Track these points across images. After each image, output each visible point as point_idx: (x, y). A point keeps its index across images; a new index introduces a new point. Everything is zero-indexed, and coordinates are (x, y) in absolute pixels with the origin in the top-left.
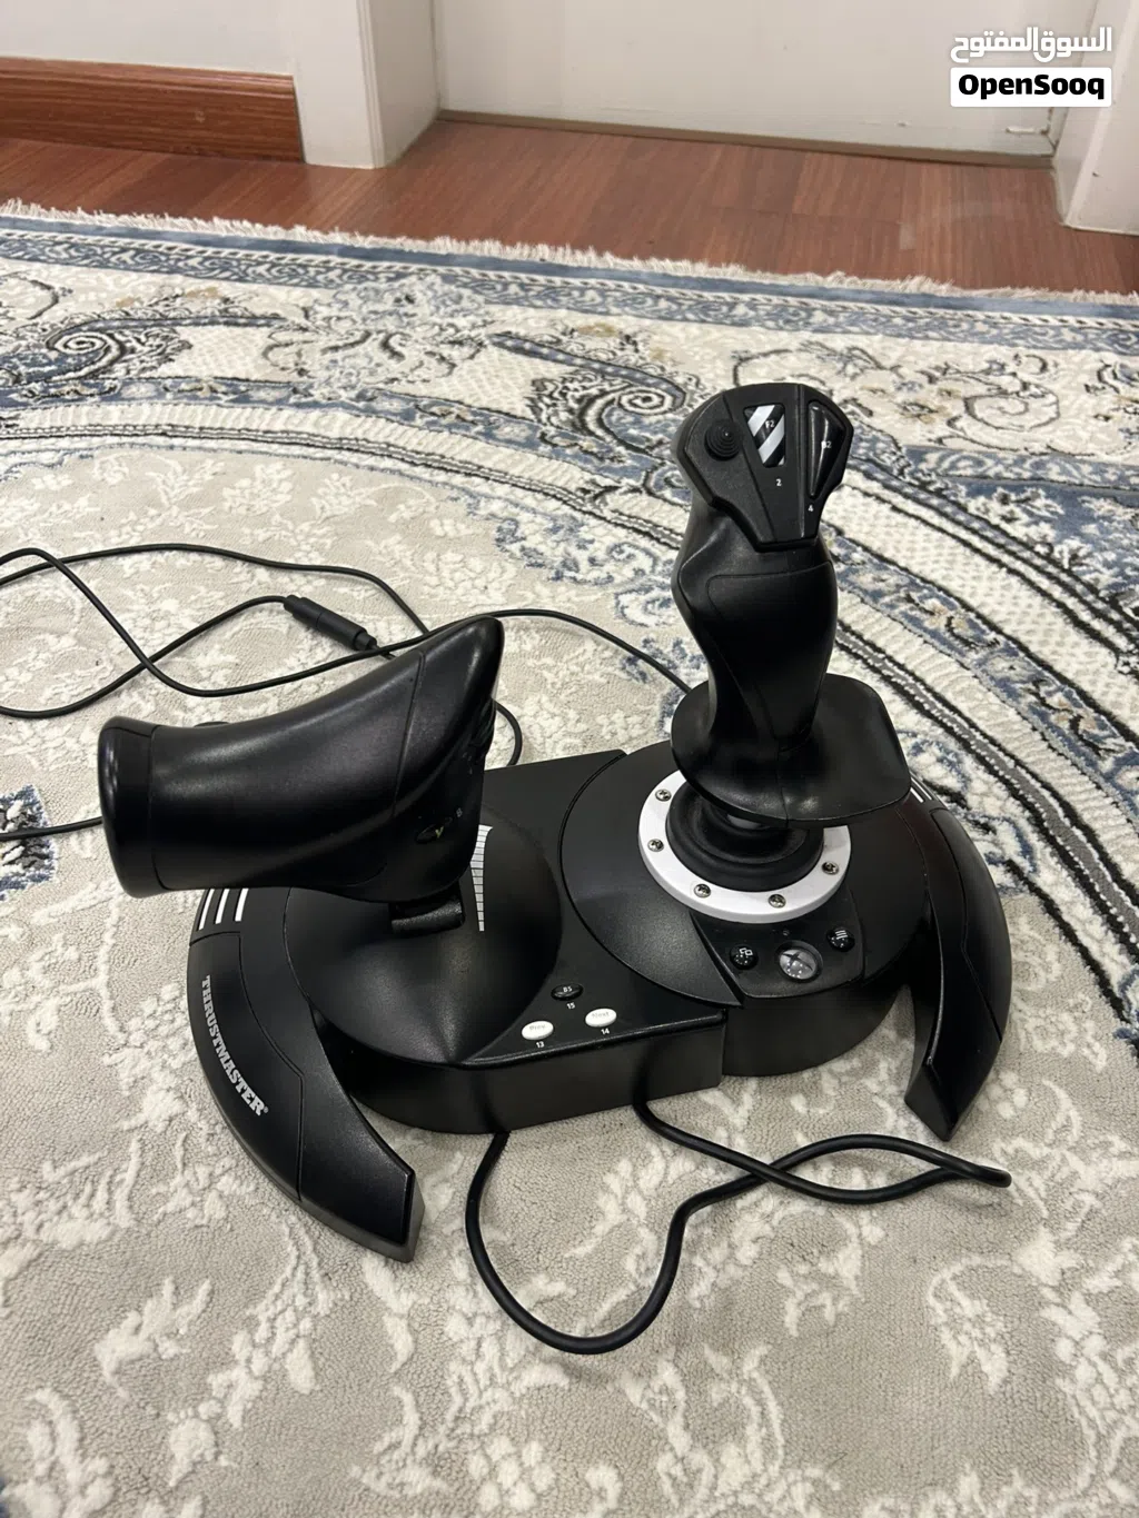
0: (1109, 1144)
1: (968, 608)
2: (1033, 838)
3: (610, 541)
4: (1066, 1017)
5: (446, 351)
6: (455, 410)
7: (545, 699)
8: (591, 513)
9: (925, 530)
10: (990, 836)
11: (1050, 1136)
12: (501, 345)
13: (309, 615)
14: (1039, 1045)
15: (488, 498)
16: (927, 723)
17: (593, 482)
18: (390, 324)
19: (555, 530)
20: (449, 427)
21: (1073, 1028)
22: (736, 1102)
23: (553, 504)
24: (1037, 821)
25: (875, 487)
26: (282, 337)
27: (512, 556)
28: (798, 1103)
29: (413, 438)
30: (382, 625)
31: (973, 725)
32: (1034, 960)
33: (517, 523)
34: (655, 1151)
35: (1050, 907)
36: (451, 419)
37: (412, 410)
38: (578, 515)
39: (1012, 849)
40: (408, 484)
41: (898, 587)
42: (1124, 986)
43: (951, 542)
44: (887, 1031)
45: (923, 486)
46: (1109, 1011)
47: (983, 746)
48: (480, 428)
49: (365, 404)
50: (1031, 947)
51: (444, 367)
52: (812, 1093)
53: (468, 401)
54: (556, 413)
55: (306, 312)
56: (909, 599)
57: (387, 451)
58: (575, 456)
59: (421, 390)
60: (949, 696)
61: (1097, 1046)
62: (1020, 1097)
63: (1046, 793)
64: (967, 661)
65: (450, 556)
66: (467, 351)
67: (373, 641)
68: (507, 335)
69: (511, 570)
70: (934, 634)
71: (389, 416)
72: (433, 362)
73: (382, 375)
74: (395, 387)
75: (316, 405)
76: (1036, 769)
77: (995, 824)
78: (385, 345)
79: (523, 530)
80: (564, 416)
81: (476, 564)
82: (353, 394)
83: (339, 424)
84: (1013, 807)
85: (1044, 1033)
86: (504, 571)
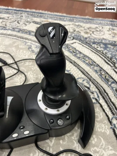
0: (109, 148)
1: (91, 60)
2: (99, 95)
4: (103, 125)
5: (26, 23)
6: (26, 31)
9: (86, 49)
10: (93, 94)
11: (100, 147)
12: (33, 23)
14: (99, 130)
16: (85, 77)
18: (19, 19)
19: (36, 47)
20: (25, 33)
21: (104, 127)
22: (51, 141)
24: (100, 92)
27: (30, 51)
28: (61, 142)
29: (19, 34)
32: (99, 115)
34: (37, 152)
35: (101, 106)
36: (25, 32)
37: (20, 31)
39: (96, 96)
40: (17, 41)
41: (82, 57)
42: (112, 119)
43: (90, 50)
44: (76, 128)
45: (87, 43)
46: (109, 124)
47: (93, 80)
48: (29, 33)
49: (14, 29)
50: (98, 113)
51: (25, 25)
52: (64, 140)
53: (28, 30)
55: (8, 18)
56: (84, 58)
57: (15, 36)
59: (21, 28)
60: (88, 73)
61: (107, 130)
62: (96, 140)
63: (101, 88)
64: (91, 67)
66: (29, 23)
67: (7, 63)
68: (34, 21)
69: (30, 53)
70: (87, 63)
71: (16, 31)
73: (17, 26)
74: (18, 28)
75: (7, 30)
76: (100, 84)
77: (94, 92)
78: (18, 22)
79: (32, 47)
81: (25, 52)
82: (12, 28)
83: (9, 32)
84: (97, 90)
85: (100, 128)
86: (28, 53)
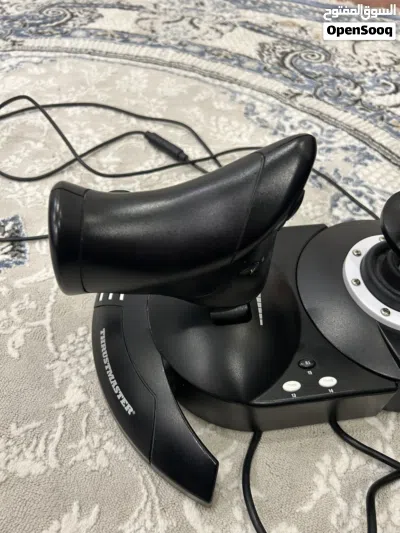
5: (219, 27)
6: (224, 53)
8: (289, 105)
12: (244, 26)
13: (156, 141)
15: (240, 93)
17: (290, 90)
18: (194, 14)
19: (273, 111)
20: (222, 60)
23: (271, 99)
26: (144, 15)
27: (252, 121)
29: (205, 64)
33: (254, 106)
36: (222, 57)
37: (203, 52)
38: (284, 105)
40: (201, 84)
48: (235, 62)
49: (182, 47)
51: (218, 34)
53: (230, 49)
54: (271, 58)
55: (155, 6)
57: (192, 69)
58: (281, 78)
59: (209, 43)
65: (223, 119)
66: (229, 28)
67: (187, 157)
68: (247, 22)
69: (252, 128)
71: (194, 54)
72: (213, 32)
73: (190, 35)
74: (196, 41)
75: (159, 46)
78: (191, 23)
79: (258, 109)
80: (275, 60)
81: (235, 123)
82: (177, 42)
83: (170, 55)
86: (248, 128)
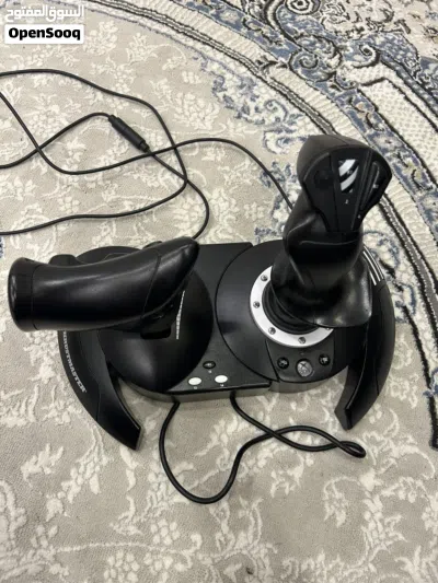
0: (406, 439)
1: (424, 166)
2: (418, 297)
3: (267, 97)
4: (407, 383)
7: (223, 190)
8: (260, 78)
10: (400, 293)
11: (386, 432)
13: (119, 125)
14: (393, 394)
15: (212, 60)
16: (389, 228)
17: (264, 57)
19: (241, 87)
21: (408, 388)
22: (269, 401)
23: (243, 69)
24: (422, 288)
25: (399, 82)
27: (219, 100)
28: (293, 406)
30: (153, 135)
31: (409, 234)
32: (402, 356)
33: (224, 79)
35: (415, 332)
38: (254, 78)
39: (407, 301)
40: (175, 46)
41: (396, 147)
42: (433, 373)
44: (335, 379)
45: (423, 85)
46: (424, 383)
47: (409, 245)
48: (213, 11)
50: (402, 349)
52: (300, 402)
54: (253, 7)
56: (399, 156)
57: (165, 20)
58: (258, 38)
61: (415, 398)
62: (379, 415)
63: (430, 275)
64: (416, 197)
65: (190, 96)
67: (148, 147)
69: (217, 109)
70: (405, 179)
76: (429, 261)
77: (404, 287)
79: (227, 84)
80: (257, 8)
81: (201, 102)
84: (414, 280)
85: (396, 389)
